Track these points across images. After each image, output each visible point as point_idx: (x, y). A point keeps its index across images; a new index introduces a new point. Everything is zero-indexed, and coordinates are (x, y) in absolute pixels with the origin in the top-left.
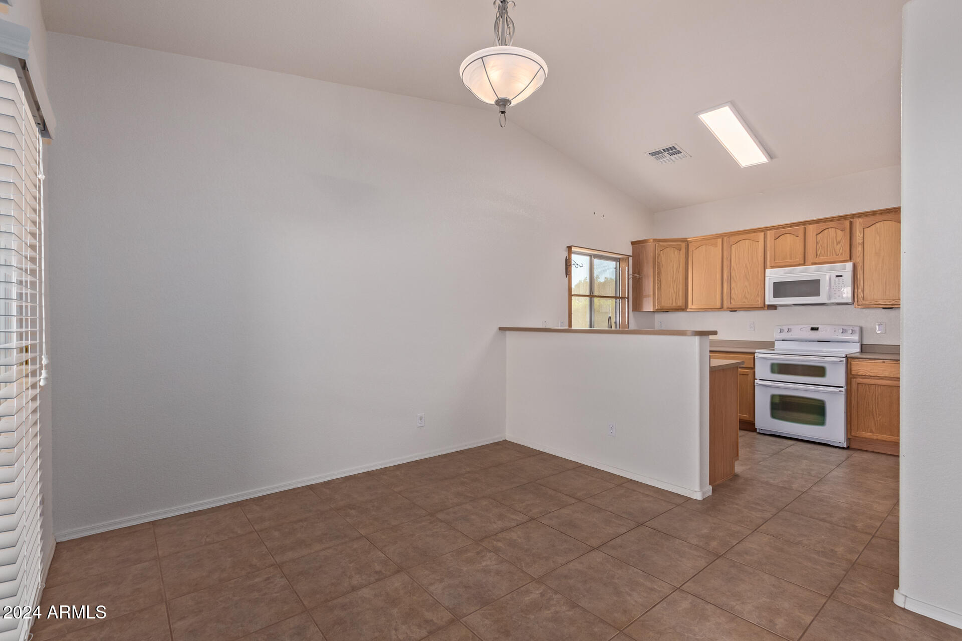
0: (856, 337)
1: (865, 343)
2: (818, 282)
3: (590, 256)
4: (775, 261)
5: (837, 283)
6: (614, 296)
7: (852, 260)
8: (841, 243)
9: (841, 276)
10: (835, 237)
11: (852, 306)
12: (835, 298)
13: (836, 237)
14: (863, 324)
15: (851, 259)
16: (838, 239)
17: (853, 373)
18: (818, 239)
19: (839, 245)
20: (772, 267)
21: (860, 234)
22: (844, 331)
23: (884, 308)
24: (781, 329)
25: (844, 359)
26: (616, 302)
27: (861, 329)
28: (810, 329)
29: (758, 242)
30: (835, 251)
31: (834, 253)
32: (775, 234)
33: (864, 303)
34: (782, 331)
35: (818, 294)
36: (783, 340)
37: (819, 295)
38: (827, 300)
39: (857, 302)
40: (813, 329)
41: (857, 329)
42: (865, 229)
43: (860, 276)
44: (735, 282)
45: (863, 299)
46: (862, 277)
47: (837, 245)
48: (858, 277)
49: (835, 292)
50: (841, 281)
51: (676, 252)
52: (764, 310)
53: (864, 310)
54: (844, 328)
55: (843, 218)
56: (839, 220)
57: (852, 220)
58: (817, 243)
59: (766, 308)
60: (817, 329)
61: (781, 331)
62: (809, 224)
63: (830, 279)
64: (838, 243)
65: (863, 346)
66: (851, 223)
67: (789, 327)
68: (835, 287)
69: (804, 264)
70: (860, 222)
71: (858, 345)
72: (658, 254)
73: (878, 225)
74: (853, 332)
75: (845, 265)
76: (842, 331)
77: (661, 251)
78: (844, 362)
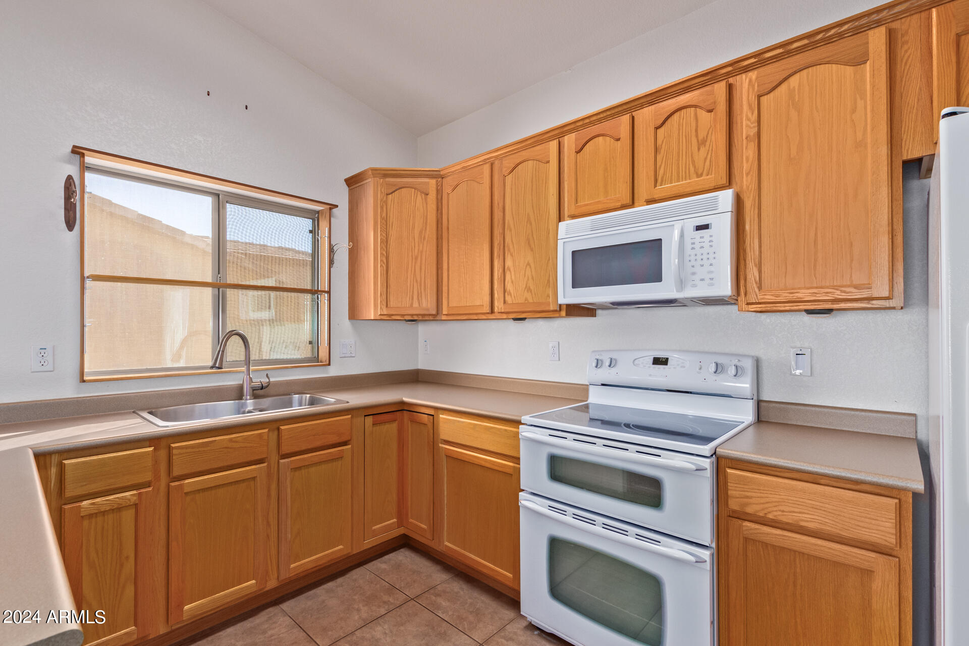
0: (745, 385)
1: (765, 397)
2: (656, 245)
3: (216, 195)
4: (577, 201)
5: (697, 246)
6: (309, 287)
7: (734, 185)
8: (708, 143)
9: (707, 227)
10: (694, 131)
11: (735, 308)
12: (694, 286)
13: (696, 131)
14: (761, 353)
15: (729, 185)
16: (703, 133)
17: (734, 505)
18: (660, 139)
19: (703, 147)
20: (573, 217)
21: (750, 115)
22: (719, 369)
23: (810, 312)
24: (597, 360)
25: (706, 463)
26: (313, 300)
27: (758, 363)
28: (651, 361)
29: (548, 162)
30: (694, 165)
31: (692, 169)
32: (576, 139)
33: (761, 297)
34: (600, 363)
35: (656, 276)
36: (603, 385)
37: (658, 277)
38: (678, 291)
39: (746, 294)
40: (657, 361)
41: (748, 365)
42: (762, 98)
43: (749, 226)
44: (512, 255)
45: (760, 288)
46: (756, 227)
47: (699, 149)
48: (747, 227)
49: (694, 270)
50: (707, 239)
51: (419, 198)
52: (560, 317)
53: (763, 316)
54: (721, 360)
55: (710, 77)
56: (703, 85)
57: (731, 80)
58: (656, 150)
59: (563, 313)
60: (665, 361)
61: (598, 364)
62: (642, 106)
63: (682, 235)
64: (702, 143)
65: (762, 404)
66: (730, 87)
67: (614, 357)
68: (693, 258)
69: (632, 204)
70: (750, 81)
71: (750, 406)
72: (381, 200)
73: (794, 81)
74: (739, 372)
75: (716, 198)
76: (714, 369)
77: (387, 195)
78: (708, 474)
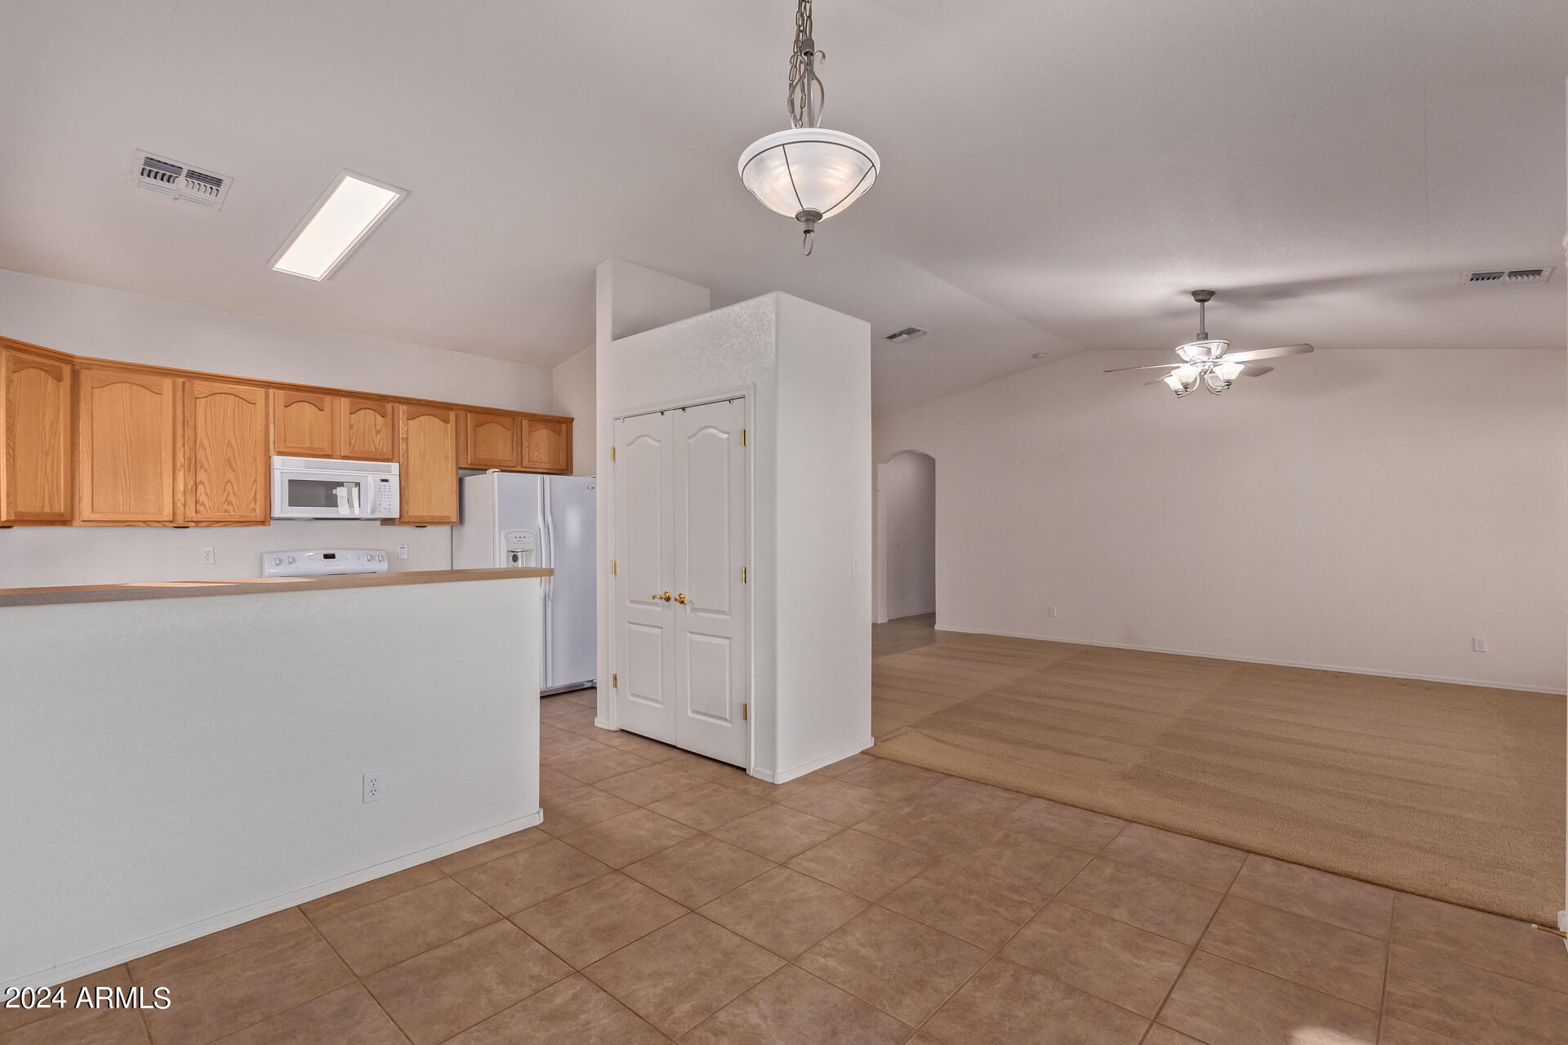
2: (335, 485)
4: (285, 442)
5: (382, 490)
7: (397, 460)
8: (381, 434)
9: (387, 481)
10: (373, 423)
12: (380, 512)
13: (375, 423)
15: (395, 458)
16: (378, 428)
18: (352, 422)
19: (378, 436)
20: (282, 454)
21: (403, 427)
24: (277, 559)
28: (323, 557)
29: (255, 403)
30: (374, 443)
31: (372, 445)
32: (284, 397)
37: (330, 505)
38: (350, 513)
40: (326, 556)
41: (385, 555)
42: (407, 422)
45: (408, 515)
46: (406, 484)
47: (376, 434)
48: (403, 484)
49: (380, 503)
50: (387, 487)
51: (50, 383)
55: (383, 398)
56: (378, 400)
57: (393, 406)
58: (350, 426)
60: (332, 556)
61: (279, 562)
62: (340, 395)
64: (378, 432)
66: (393, 409)
67: (291, 556)
69: (332, 455)
70: (402, 411)
72: (7, 378)
73: (422, 419)
74: (381, 559)
75: (390, 466)
76: (368, 559)
77: (14, 372)
